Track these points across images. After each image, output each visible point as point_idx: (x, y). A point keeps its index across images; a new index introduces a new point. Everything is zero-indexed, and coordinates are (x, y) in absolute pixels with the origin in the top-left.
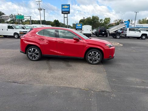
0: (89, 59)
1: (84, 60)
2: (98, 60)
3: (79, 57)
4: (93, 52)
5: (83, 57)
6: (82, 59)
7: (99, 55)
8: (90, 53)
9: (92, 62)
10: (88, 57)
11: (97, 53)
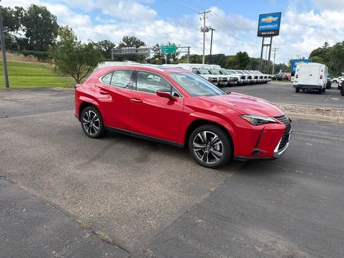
0: (195, 150)
1: (183, 151)
2: (218, 157)
3: (174, 143)
4: (205, 132)
5: (181, 144)
6: (180, 148)
7: (220, 142)
8: (199, 134)
9: (201, 159)
10: (194, 143)
11: (216, 136)
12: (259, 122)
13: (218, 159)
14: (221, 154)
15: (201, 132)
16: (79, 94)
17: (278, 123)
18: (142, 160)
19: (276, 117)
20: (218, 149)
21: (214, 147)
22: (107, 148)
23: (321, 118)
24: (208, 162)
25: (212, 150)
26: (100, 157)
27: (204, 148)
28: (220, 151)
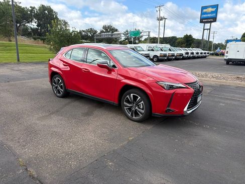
0: (125, 108)
1: (118, 108)
2: (141, 113)
3: (112, 102)
5: (116, 103)
6: (116, 107)
7: (142, 102)
8: (128, 96)
9: (130, 115)
10: (125, 103)
11: (139, 98)
12: (171, 87)
13: (141, 115)
14: (143, 111)
15: (129, 94)
16: (51, 66)
17: (188, 88)
18: (88, 114)
19: (186, 84)
20: (141, 107)
21: (138, 106)
22: (66, 105)
23: (239, 84)
24: (134, 117)
25: (137, 108)
26: (58, 111)
27: (132, 107)
28: (143, 109)
